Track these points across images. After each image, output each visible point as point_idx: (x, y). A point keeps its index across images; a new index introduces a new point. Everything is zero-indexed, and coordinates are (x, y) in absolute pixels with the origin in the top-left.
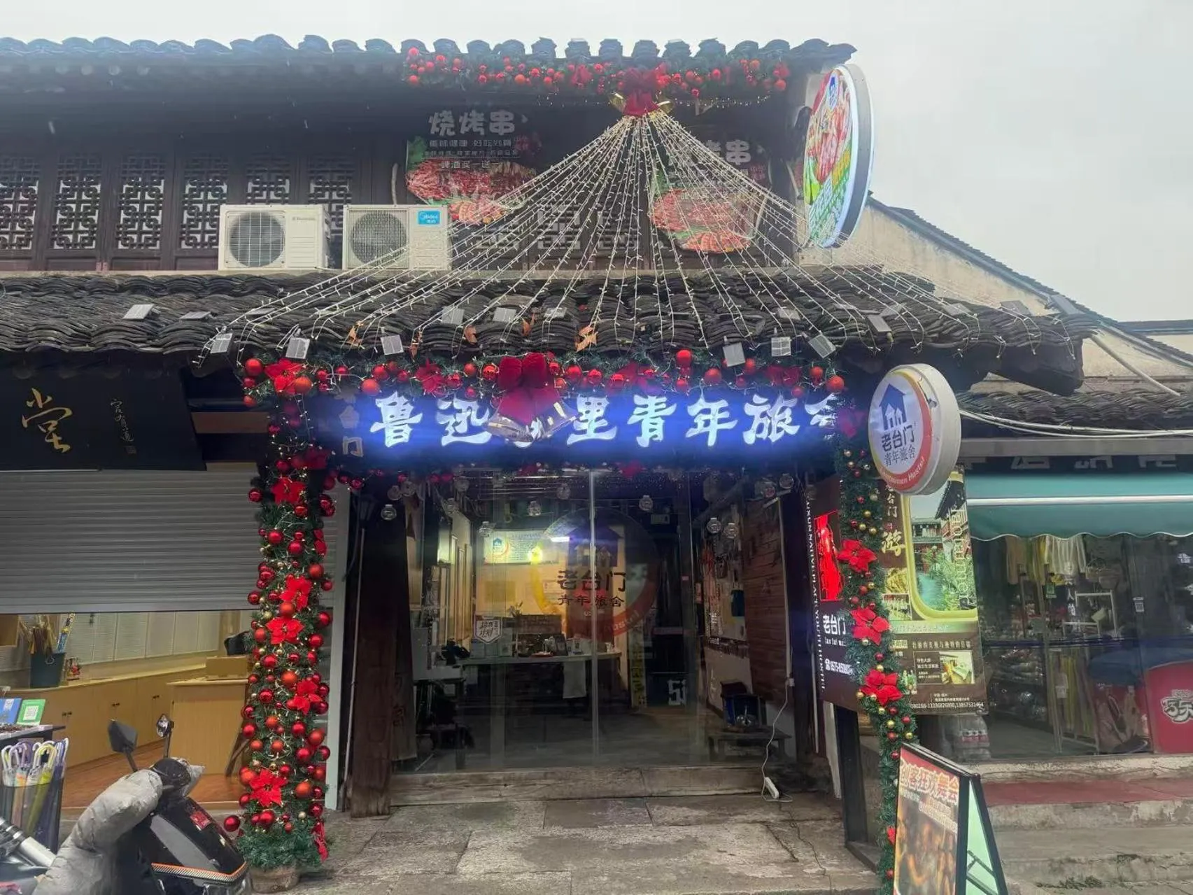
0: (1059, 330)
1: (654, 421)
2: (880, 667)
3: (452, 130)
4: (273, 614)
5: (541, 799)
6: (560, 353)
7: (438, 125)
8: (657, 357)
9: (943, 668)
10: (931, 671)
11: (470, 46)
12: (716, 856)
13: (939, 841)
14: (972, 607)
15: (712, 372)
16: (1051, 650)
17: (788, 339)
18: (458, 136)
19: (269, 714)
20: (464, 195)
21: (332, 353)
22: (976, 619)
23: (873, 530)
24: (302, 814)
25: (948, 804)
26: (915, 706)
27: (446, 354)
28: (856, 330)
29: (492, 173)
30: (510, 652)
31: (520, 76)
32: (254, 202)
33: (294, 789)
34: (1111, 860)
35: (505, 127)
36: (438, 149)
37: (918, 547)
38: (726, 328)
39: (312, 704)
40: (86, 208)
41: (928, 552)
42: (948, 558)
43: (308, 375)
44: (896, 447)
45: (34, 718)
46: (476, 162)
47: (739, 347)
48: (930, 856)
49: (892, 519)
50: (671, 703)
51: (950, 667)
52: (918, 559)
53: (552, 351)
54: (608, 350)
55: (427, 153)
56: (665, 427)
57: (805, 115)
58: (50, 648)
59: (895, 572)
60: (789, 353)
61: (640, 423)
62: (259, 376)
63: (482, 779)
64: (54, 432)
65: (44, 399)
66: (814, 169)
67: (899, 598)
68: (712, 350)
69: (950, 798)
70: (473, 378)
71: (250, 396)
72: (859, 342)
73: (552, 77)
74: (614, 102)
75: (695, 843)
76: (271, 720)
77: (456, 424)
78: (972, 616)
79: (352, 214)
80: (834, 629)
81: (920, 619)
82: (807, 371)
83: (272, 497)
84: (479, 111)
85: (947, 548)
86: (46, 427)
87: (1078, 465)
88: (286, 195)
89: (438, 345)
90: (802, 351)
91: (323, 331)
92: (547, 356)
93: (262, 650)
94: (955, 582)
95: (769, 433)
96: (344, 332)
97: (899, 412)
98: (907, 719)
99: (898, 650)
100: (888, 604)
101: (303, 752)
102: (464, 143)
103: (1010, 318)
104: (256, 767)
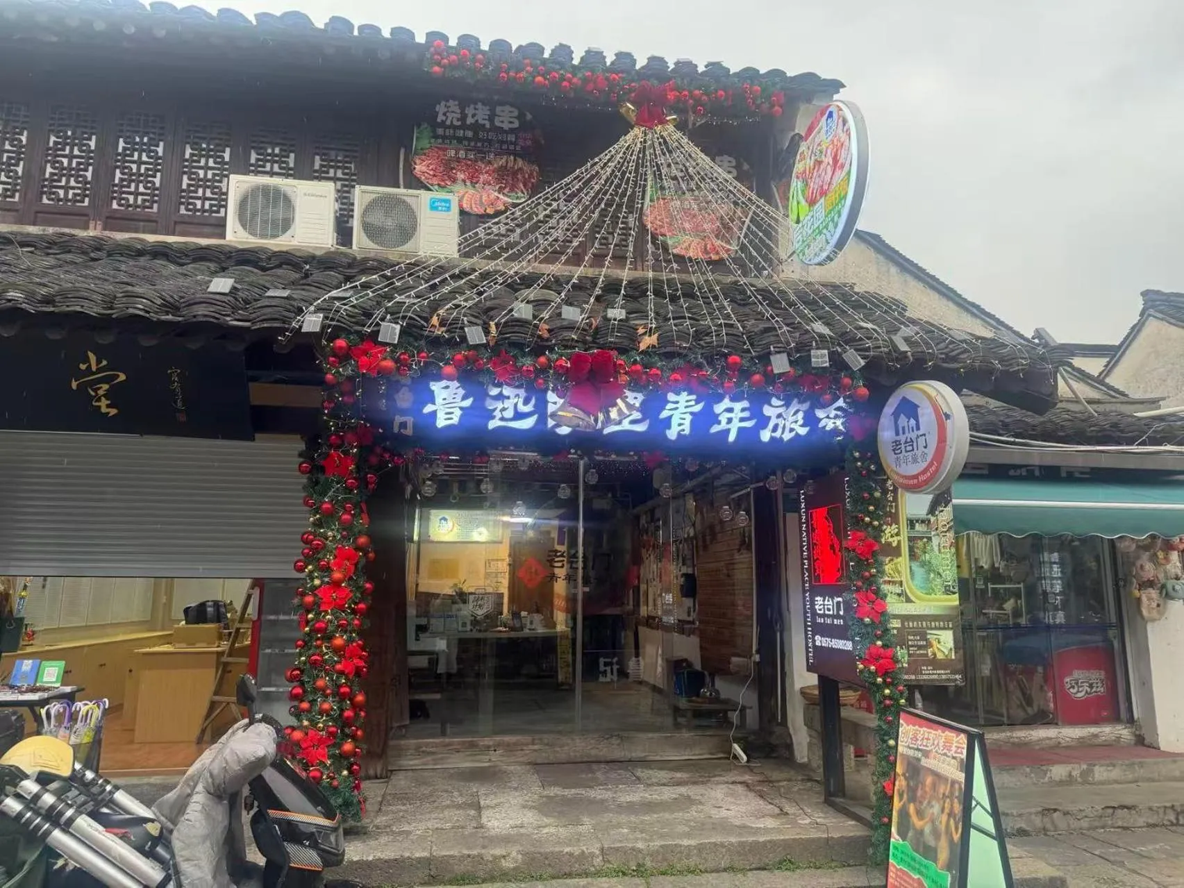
0: (1043, 358)
1: (683, 416)
2: (879, 643)
3: (458, 120)
4: (322, 582)
5: (529, 763)
6: (623, 351)
7: (445, 114)
8: (711, 362)
9: (929, 645)
10: (920, 647)
11: (493, 44)
12: (714, 812)
13: (942, 789)
14: (954, 593)
15: (757, 377)
16: (978, 634)
17: (826, 352)
18: (464, 127)
19: (318, 676)
20: (468, 183)
21: (416, 339)
22: (957, 603)
23: (876, 523)
24: (345, 773)
25: (954, 758)
26: (906, 677)
27: (519, 346)
28: (880, 347)
29: (495, 166)
30: (469, 627)
31: (539, 79)
32: (257, 173)
33: (339, 748)
34: (1037, 813)
35: (511, 122)
36: (444, 137)
37: (911, 539)
38: (773, 339)
39: (357, 668)
40: (79, 164)
41: (920, 544)
42: (936, 549)
43: (392, 358)
44: (906, 451)
45: (54, 680)
46: (482, 154)
47: (784, 356)
48: (933, 803)
49: (890, 515)
50: (602, 679)
51: (935, 643)
52: (911, 549)
53: (616, 349)
54: (666, 352)
55: (433, 140)
56: (692, 422)
57: (796, 141)
58: (11, 612)
59: (892, 560)
60: (827, 364)
61: (670, 418)
62: (343, 357)
63: (472, 745)
64: (104, 395)
65: (99, 362)
66: (803, 191)
67: (894, 583)
68: (759, 357)
69: (956, 752)
70: (543, 370)
71: (333, 375)
72: (882, 358)
73: (570, 82)
74: (623, 110)
75: (689, 801)
76: (320, 683)
77: (504, 409)
78: (954, 600)
79: (362, 195)
80: (829, 610)
81: (911, 601)
82: (837, 381)
83: (322, 469)
84: (484, 104)
85: (935, 541)
86: (96, 390)
87: (1012, 473)
88: (291, 169)
89: (514, 338)
90: (838, 362)
91: (411, 318)
92: (614, 353)
93: (310, 616)
94: (941, 571)
95: (783, 433)
96: (427, 320)
97: (913, 422)
98: (901, 688)
99: (894, 628)
100: (886, 588)
101: (348, 713)
102: (470, 134)
103: (1004, 345)
104: (306, 727)
